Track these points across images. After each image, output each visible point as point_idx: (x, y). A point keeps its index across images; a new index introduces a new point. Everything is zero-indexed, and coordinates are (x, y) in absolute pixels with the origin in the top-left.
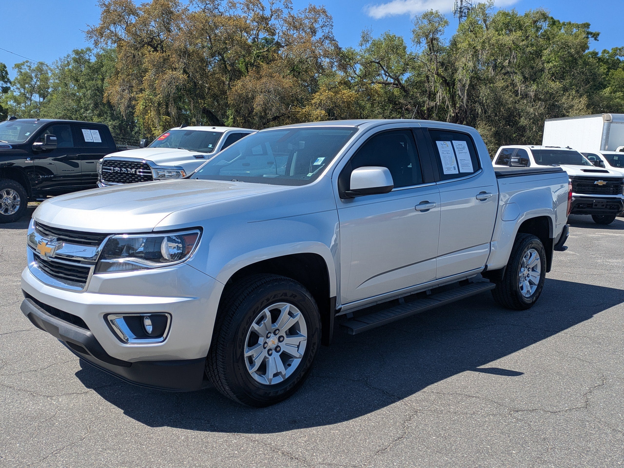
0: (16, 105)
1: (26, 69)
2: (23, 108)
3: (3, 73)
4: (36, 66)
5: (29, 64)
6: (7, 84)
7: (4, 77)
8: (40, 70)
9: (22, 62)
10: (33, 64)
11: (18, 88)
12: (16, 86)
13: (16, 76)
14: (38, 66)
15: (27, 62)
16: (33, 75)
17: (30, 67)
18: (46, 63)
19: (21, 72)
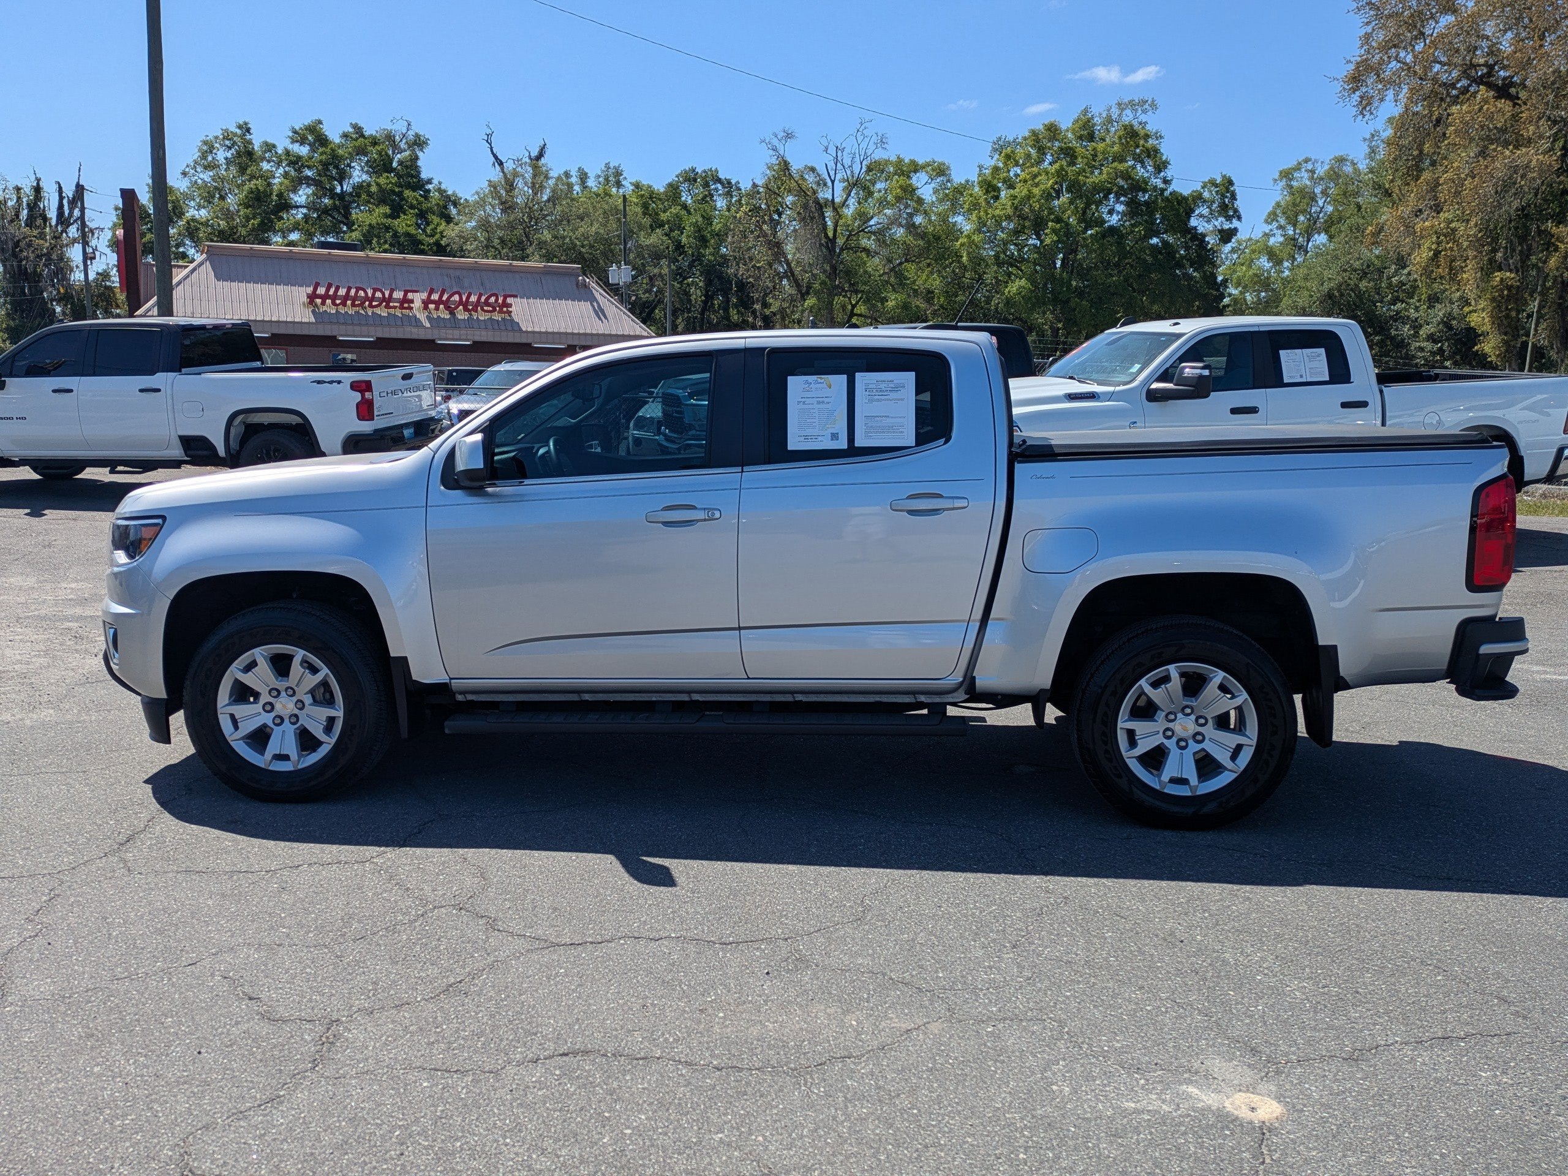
0: (1271, 268)
1: (1303, 179)
2: (1287, 273)
3: (1227, 197)
4: (1327, 167)
5: (1310, 166)
6: (1231, 223)
7: (1227, 206)
8: (1334, 177)
9: (1296, 163)
10: (1319, 164)
11: (1280, 227)
12: (1277, 221)
13: (1279, 198)
14: (1332, 168)
15: (1307, 161)
16: (1318, 190)
17: (1313, 172)
18: (1350, 158)
19: (1291, 187)
